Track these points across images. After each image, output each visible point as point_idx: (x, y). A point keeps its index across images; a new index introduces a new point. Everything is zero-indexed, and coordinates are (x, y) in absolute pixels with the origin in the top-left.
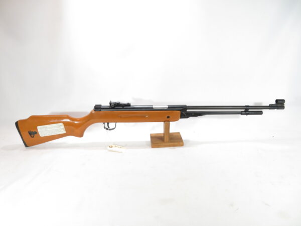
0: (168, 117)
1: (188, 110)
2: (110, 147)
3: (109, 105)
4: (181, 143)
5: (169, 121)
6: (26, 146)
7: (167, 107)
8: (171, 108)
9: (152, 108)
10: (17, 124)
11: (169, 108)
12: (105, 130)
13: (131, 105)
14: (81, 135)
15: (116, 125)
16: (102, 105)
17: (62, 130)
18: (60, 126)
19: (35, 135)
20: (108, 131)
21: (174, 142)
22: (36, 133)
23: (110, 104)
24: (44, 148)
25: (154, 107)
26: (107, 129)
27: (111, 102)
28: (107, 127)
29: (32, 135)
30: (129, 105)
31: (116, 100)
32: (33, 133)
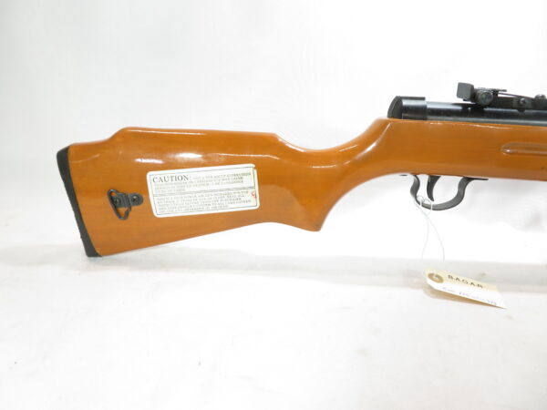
6: (91, 251)
10: (63, 157)
14: (315, 224)
17: (248, 197)
18: (240, 178)
19: (134, 208)
22: (139, 198)
24: (161, 265)
29: (123, 210)
32: (127, 200)
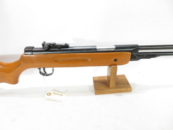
0: (115, 60)
1: (140, 51)
2: (47, 94)
3: (41, 47)
4: (129, 89)
5: (116, 65)
7: (115, 47)
8: (119, 49)
9: (96, 49)
11: (116, 48)
12: (41, 76)
13: (70, 46)
14: (15, 82)
15: (53, 70)
16: (35, 47)
20: (45, 77)
21: (121, 88)
23: (43, 45)
25: (97, 48)
26: (43, 75)
27: (44, 42)
28: (44, 73)
30: (66, 46)
31: (50, 40)
